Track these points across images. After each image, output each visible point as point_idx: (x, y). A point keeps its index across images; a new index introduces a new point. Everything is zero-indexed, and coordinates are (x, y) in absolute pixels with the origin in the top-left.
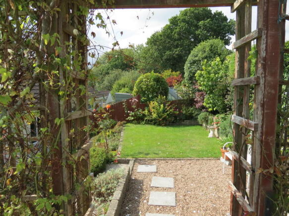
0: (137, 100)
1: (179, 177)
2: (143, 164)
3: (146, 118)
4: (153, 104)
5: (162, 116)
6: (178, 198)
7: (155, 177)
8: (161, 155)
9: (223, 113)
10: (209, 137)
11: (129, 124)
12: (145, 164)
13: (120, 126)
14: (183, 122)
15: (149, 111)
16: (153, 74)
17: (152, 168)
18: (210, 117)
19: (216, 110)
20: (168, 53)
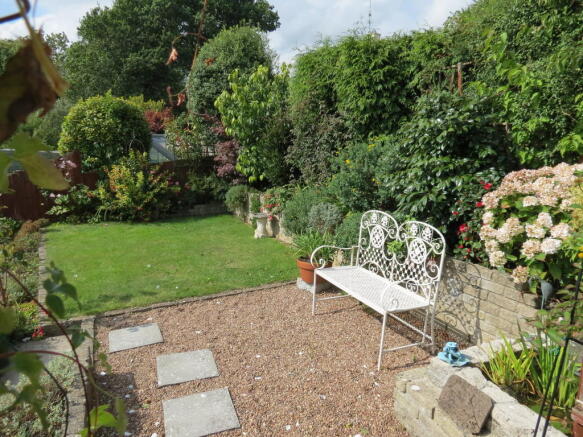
0: (73, 165)
1: (222, 342)
2: (120, 327)
3: (102, 207)
4: (118, 172)
5: (142, 200)
6: (238, 402)
7: (163, 356)
8: (164, 293)
9: (279, 184)
10: (256, 236)
11: (57, 226)
12: (126, 325)
13: (31, 232)
14: (191, 211)
15: (108, 189)
16: (110, 100)
17: (147, 334)
18: (251, 195)
19: (264, 178)
20: (132, 58)
